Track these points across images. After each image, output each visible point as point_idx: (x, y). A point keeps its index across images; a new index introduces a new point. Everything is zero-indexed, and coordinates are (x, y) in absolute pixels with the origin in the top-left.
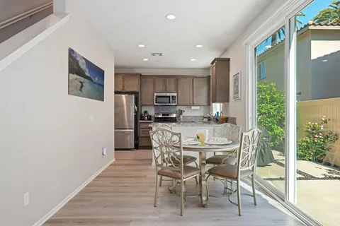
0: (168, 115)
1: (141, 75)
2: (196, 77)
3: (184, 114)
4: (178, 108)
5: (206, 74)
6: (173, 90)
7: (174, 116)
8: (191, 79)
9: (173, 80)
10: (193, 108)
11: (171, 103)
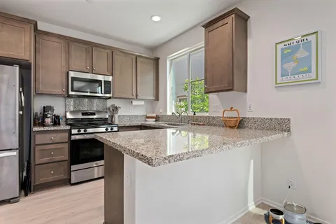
4: (111, 103)
6: (105, 70)
8: (134, 57)
10: (135, 103)
11: (103, 92)
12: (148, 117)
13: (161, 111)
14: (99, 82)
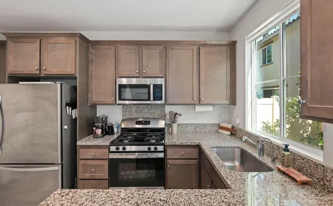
0: (148, 123)
1: (82, 38)
2: (206, 45)
3: (180, 120)
4: (168, 109)
5: (225, 40)
6: (157, 72)
7: (161, 124)
8: (195, 48)
9: (156, 51)
10: (198, 109)
11: (152, 99)
12: (221, 128)
13: (238, 121)
14: (148, 87)
